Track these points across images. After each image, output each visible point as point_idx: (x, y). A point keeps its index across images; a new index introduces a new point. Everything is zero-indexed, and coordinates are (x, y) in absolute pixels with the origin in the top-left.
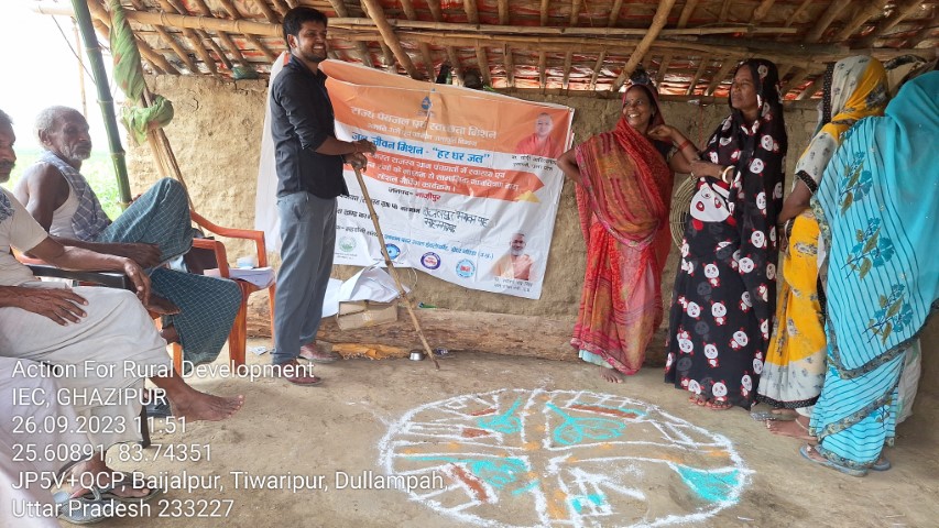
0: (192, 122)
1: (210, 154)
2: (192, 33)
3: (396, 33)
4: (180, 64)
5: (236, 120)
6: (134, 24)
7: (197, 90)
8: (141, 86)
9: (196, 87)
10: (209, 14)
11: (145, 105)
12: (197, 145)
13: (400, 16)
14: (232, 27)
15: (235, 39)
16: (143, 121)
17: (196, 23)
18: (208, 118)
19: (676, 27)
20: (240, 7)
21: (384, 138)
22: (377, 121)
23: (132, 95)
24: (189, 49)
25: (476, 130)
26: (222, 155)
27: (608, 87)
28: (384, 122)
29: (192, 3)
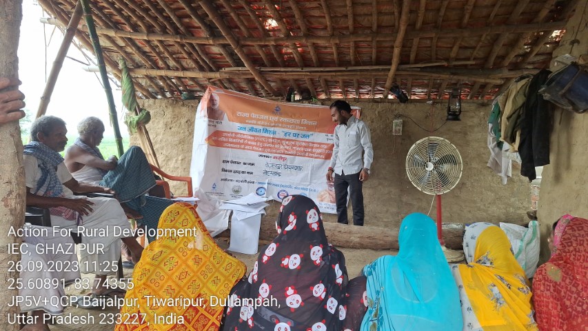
0: (161, 122)
1: (170, 138)
2: (162, 78)
3: (261, 73)
4: (157, 94)
5: (183, 121)
6: (133, 75)
7: (164, 106)
8: (135, 104)
9: (164, 105)
10: (169, 68)
11: (137, 114)
12: (164, 134)
13: (265, 66)
14: (180, 74)
15: (183, 80)
16: (135, 122)
17: (163, 73)
18: (170, 120)
19: (408, 63)
20: (184, 64)
21: (255, 127)
22: (251, 118)
23: (130, 109)
24: (160, 86)
25: (305, 122)
26: (176, 139)
27: (381, 96)
28: (254, 119)
29: (160, 63)
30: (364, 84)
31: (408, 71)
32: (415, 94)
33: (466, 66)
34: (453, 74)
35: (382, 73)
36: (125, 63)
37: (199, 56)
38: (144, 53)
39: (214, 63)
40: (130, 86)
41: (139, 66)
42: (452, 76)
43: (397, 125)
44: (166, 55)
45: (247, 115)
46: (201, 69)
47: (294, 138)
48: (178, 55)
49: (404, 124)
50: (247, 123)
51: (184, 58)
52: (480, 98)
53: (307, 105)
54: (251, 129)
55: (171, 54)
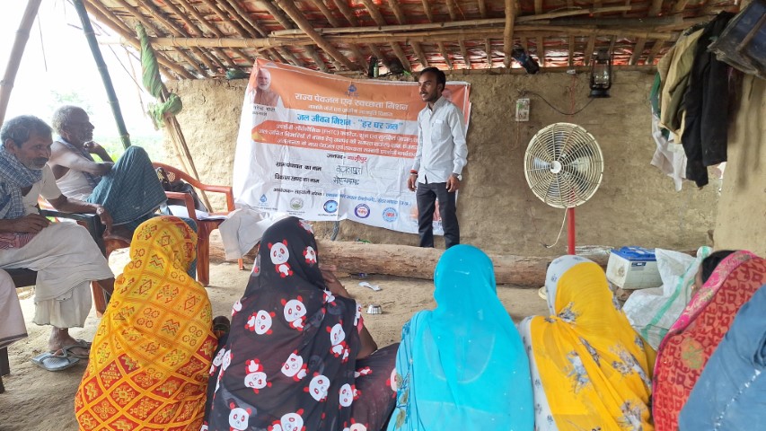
0: (202, 112)
1: (214, 133)
2: (197, 49)
3: (325, 38)
4: (194, 72)
5: (230, 109)
6: (154, 46)
7: (204, 89)
8: (160, 87)
9: (203, 87)
10: (201, 35)
11: (163, 101)
12: (206, 127)
13: (328, 26)
15: (226, 51)
16: (160, 112)
17: (196, 42)
18: (212, 108)
19: (533, 13)
20: (222, 29)
21: (322, 114)
22: (314, 102)
23: (154, 95)
24: (198, 61)
25: (391, 105)
26: (221, 134)
27: (502, 65)
28: (320, 103)
29: (191, 30)
30: (474, 47)
31: (532, 25)
32: (550, 60)
33: (619, 14)
34: (601, 27)
35: (496, 30)
36: (144, 31)
37: (238, 16)
38: (166, 15)
39: (261, 25)
40: (151, 62)
41: (162, 34)
42: (597, 31)
43: (521, 107)
44: (194, 16)
45: (310, 97)
46: (246, 35)
47: (376, 130)
48: (211, 16)
49: (532, 105)
50: (310, 110)
51: (221, 20)
52: (647, 63)
53: (395, 82)
54: (317, 118)
55: (201, 15)
